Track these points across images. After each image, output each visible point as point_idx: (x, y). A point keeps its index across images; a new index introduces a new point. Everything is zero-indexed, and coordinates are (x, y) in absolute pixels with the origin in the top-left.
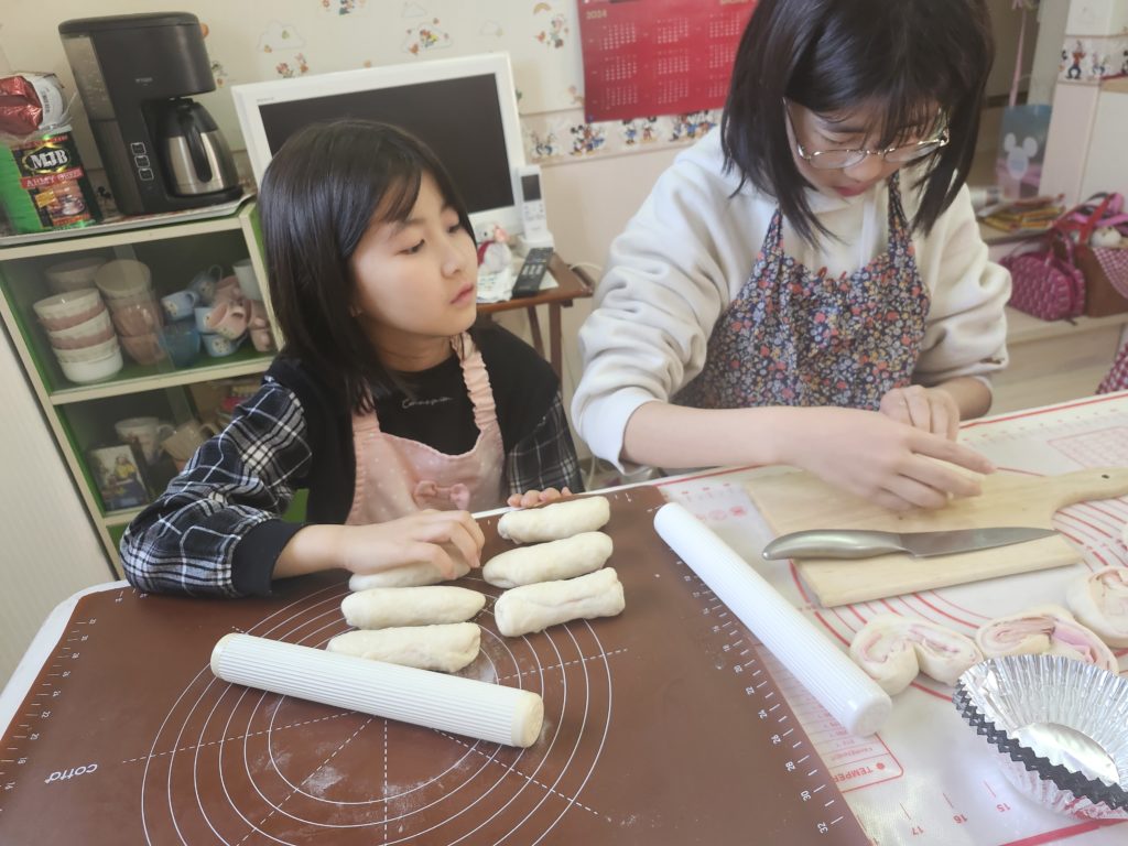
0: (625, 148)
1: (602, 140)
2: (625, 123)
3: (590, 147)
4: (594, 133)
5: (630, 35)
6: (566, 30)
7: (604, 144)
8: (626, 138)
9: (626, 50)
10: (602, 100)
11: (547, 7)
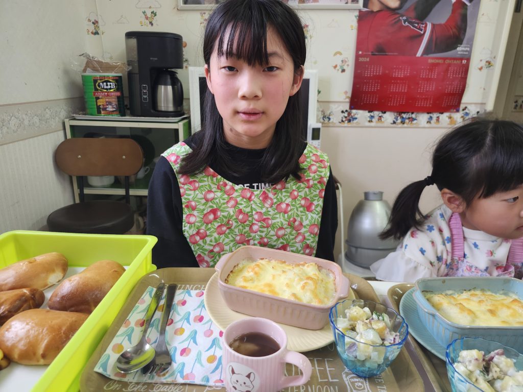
0: (368, 124)
1: (356, 118)
2: (369, 112)
3: (349, 121)
4: (352, 114)
5: (379, 71)
6: (348, 65)
7: (357, 120)
8: (369, 119)
9: (376, 78)
10: (359, 100)
11: (341, 54)
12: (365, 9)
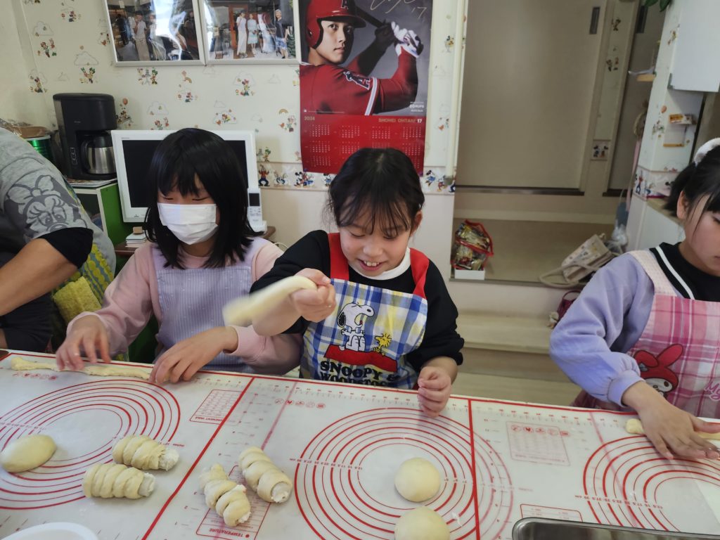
0: (324, 188)
1: (312, 182)
2: (324, 175)
3: (305, 184)
4: (307, 177)
5: (327, 131)
6: (295, 124)
8: (325, 183)
9: (325, 138)
10: (310, 161)
11: (286, 112)
12: (306, 64)
